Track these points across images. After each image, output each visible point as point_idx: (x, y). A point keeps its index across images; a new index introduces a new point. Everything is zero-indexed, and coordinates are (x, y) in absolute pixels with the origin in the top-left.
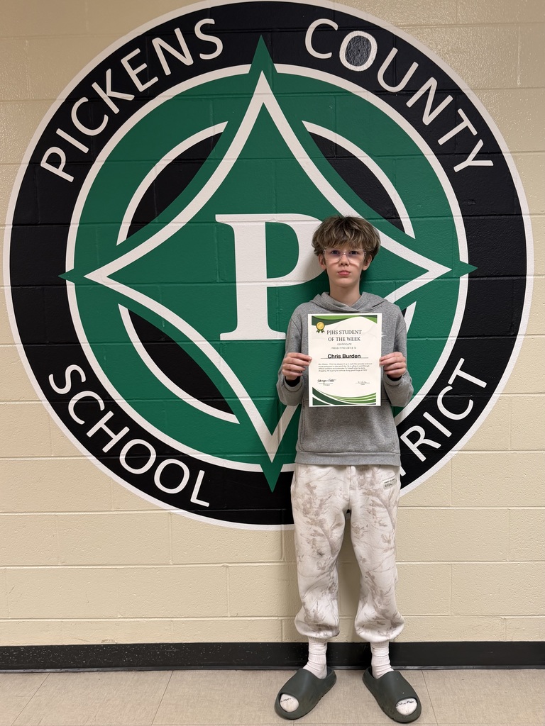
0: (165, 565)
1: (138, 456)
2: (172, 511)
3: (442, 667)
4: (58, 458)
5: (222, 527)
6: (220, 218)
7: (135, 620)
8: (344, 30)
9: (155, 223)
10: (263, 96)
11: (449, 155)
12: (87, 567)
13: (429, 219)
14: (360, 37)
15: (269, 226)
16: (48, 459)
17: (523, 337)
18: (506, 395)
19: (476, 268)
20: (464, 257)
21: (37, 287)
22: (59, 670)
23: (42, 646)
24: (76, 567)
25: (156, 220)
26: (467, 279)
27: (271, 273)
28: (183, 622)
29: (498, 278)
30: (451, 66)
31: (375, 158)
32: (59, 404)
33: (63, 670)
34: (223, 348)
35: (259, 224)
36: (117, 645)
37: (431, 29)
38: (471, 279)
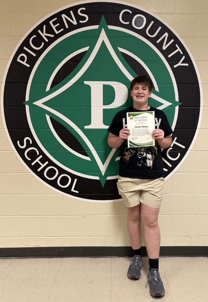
0: (60, 216)
1: (51, 173)
2: (64, 195)
3: (167, 256)
4: (20, 173)
5: (83, 201)
6: (86, 82)
7: (48, 237)
8: (134, 14)
9: (61, 84)
10: (103, 37)
11: (172, 61)
13: (164, 85)
14: (140, 17)
15: (104, 86)
16: (16, 173)
17: (199, 130)
18: (192, 151)
19: (182, 103)
20: (177, 99)
21: (14, 107)
22: (17, 257)
23: (11, 248)
24: (25, 216)
26: (178, 108)
28: (67, 238)
29: (190, 108)
31: (145, 62)
32: (21, 152)
34: (86, 132)
35: (100, 85)
36: (40, 247)
38: (180, 108)
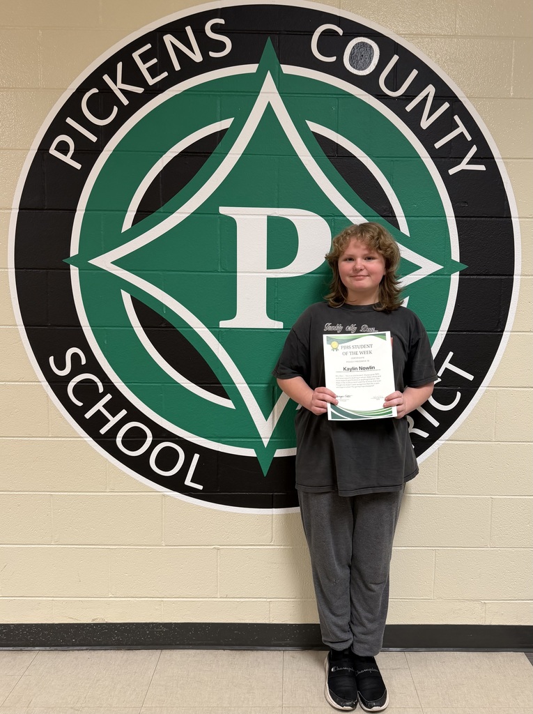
0: (157, 546)
1: (134, 439)
2: (165, 493)
3: (424, 649)
4: (55, 439)
5: (215, 510)
6: (223, 210)
7: (126, 599)
8: (349, 35)
9: (160, 212)
10: (269, 94)
11: (444, 159)
12: (80, 547)
13: (424, 218)
14: (363, 43)
15: (271, 220)
16: (45, 439)
17: (509, 333)
18: (492, 389)
19: (467, 266)
20: (456, 255)
21: (41, 271)
22: (48, 648)
23: (32, 624)
24: (69, 546)
25: (161, 209)
26: (458, 277)
27: (271, 265)
28: (174, 602)
29: (487, 277)
30: (448, 74)
31: (374, 158)
32: (58, 385)
33: (52, 648)
34: (221, 335)
35: (261, 217)
36: (107, 624)
37: (431, 38)
38: (461, 277)
